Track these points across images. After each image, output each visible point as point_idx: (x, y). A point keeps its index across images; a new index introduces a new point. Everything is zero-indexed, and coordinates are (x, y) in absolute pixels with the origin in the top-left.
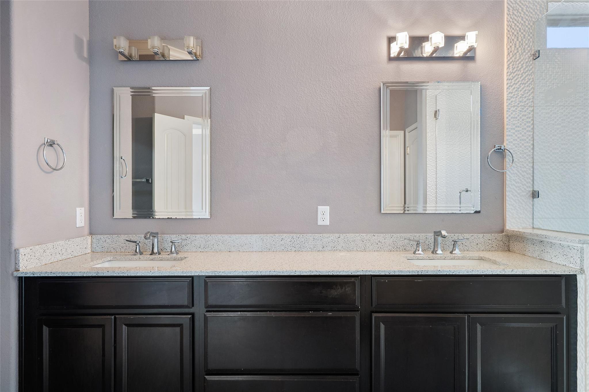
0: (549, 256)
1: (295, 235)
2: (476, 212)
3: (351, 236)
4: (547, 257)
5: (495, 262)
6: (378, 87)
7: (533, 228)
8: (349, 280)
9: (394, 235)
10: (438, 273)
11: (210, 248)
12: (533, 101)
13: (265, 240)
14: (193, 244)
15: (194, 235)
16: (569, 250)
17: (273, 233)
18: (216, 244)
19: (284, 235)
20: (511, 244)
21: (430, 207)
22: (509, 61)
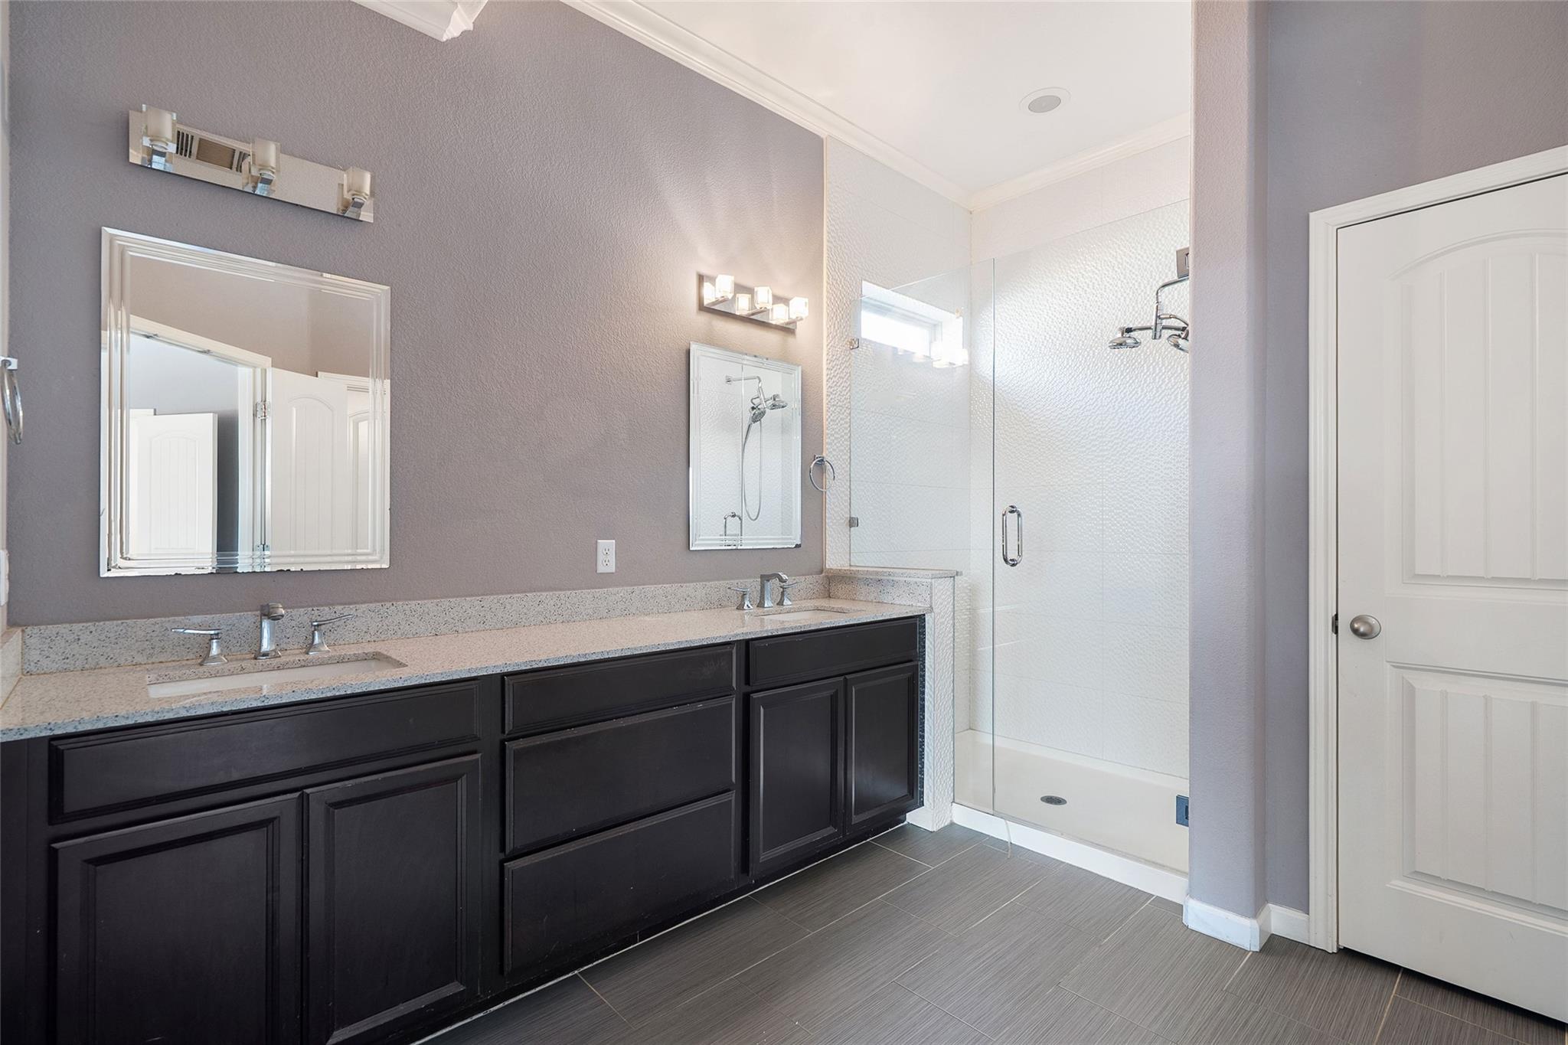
0: (890, 597)
1: (563, 592)
2: (798, 546)
3: (650, 589)
4: (887, 599)
5: (841, 612)
6: (685, 348)
7: (850, 565)
8: (720, 650)
9: (707, 583)
10: (821, 627)
11: (392, 632)
12: (850, 402)
13: (508, 606)
14: (350, 627)
15: (351, 607)
16: (916, 587)
17: (522, 592)
18: (404, 622)
19: (543, 594)
20: (833, 589)
21: (747, 539)
22: (828, 345)
